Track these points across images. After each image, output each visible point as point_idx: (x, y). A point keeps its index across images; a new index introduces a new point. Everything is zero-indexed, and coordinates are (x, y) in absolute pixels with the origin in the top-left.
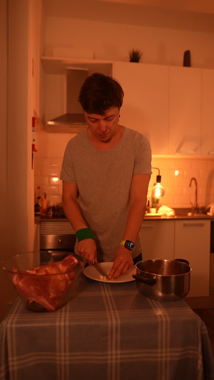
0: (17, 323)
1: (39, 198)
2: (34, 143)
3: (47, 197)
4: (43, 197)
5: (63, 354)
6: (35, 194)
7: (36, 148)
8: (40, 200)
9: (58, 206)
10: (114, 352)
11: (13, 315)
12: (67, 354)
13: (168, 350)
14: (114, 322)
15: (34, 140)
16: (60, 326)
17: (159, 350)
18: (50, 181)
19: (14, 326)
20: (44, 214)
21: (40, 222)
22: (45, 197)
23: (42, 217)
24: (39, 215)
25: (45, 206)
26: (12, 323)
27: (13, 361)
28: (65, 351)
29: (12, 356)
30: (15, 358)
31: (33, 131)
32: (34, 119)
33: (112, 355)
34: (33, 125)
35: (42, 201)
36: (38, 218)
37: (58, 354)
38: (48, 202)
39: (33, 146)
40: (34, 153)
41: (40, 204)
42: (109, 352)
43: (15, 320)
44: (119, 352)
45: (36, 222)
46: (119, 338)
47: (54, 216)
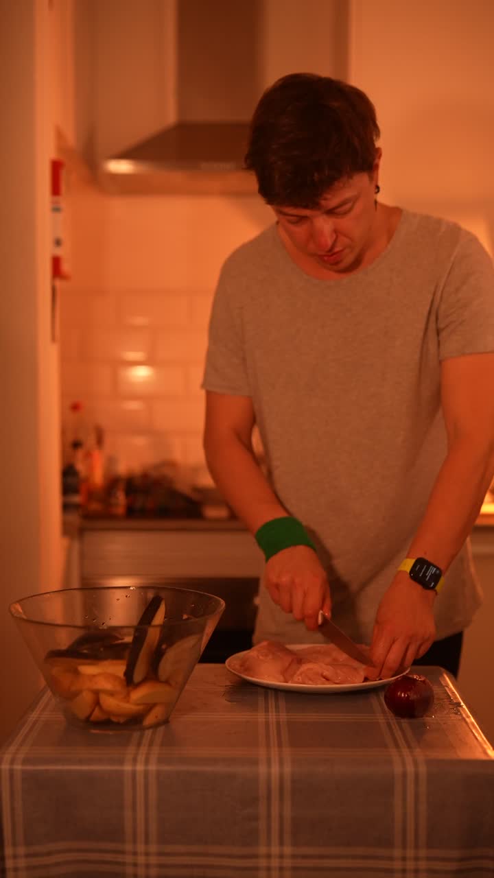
0: (26, 761)
1: (76, 445)
2: (59, 252)
3: (108, 440)
4: (90, 441)
5: (141, 848)
6: (63, 432)
7: (66, 267)
8: (80, 454)
9: (145, 476)
10: (275, 850)
11: (12, 749)
12: (153, 848)
13: (423, 852)
14: (275, 769)
15: (58, 243)
16: (134, 773)
17: (397, 853)
18: (115, 381)
19: (18, 767)
20: (95, 506)
21: (81, 532)
22: (100, 441)
23: (88, 516)
24: (77, 507)
25: (98, 477)
26: (12, 762)
27: (15, 857)
28: (147, 842)
29: (14, 845)
30: (21, 850)
31: (56, 209)
32: (56, 167)
33: (269, 856)
34: (56, 190)
35: (88, 455)
36: (75, 518)
37: (128, 847)
38: (111, 461)
39: (56, 262)
40: (58, 283)
41: (81, 467)
42: (262, 850)
43: (21, 756)
44: (288, 850)
45: (67, 530)
46: (288, 813)
47: (131, 513)
